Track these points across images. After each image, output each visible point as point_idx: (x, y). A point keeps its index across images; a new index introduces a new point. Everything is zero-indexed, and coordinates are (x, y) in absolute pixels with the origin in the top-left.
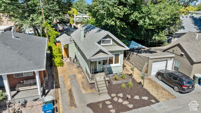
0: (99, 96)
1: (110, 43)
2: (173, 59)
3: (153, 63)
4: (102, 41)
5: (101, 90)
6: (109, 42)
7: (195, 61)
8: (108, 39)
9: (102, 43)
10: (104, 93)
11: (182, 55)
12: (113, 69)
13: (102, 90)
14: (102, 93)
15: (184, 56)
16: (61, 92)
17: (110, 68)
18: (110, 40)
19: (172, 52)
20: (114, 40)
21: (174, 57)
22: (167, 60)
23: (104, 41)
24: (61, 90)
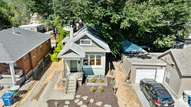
0: (66, 94)
1: (90, 44)
2: (164, 69)
3: (137, 70)
4: (81, 42)
5: (69, 89)
6: (89, 42)
7: (183, 74)
8: (87, 40)
9: (81, 43)
10: (71, 92)
11: (172, 65)
12: (94, 71)
13: (71, 89)
14: (70, 92)
15: (174, 66)
16: (37, 84)
17: (91, 69)
18: (90, 41)
19: (164, 60)
20: (93, 41)
21: (166, 66)
22: (156, 69)
23: (83, 41)
24: (38, 83)
